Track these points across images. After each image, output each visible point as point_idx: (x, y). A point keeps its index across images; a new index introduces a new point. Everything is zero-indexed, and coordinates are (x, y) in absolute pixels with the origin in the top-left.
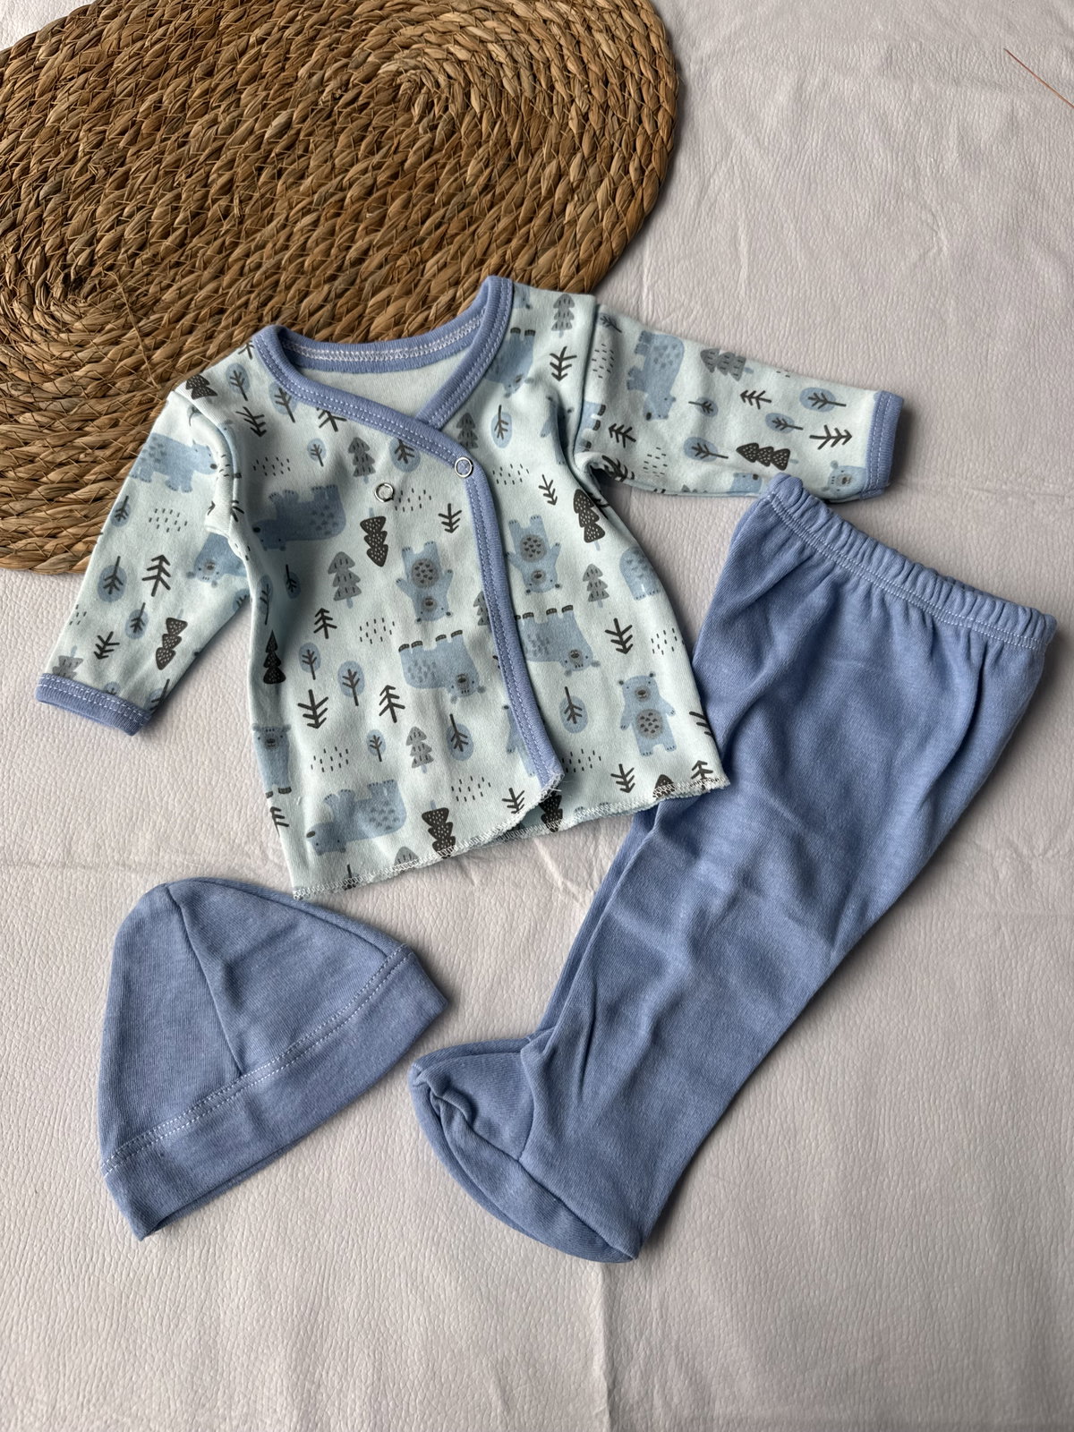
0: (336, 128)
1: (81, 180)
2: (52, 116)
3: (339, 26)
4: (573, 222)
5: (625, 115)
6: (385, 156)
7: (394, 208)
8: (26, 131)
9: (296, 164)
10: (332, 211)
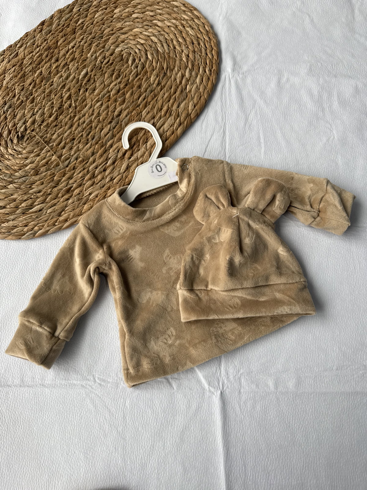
0: (103, 72)
1: (18, 102)
2: (5, 82)
3: (99, 38)
4: (190, 91)
5: (201, 53)
6: (122, 79)
7: (128, 96)
9: (92, 86)
10: (107, 100)
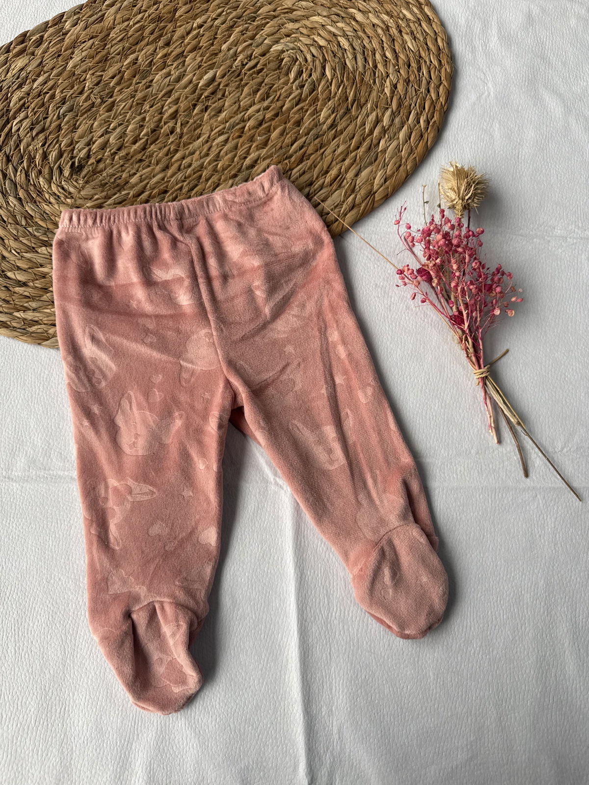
0: (243, 83)
1: (86, 104)
2: (71, 64)
3: (248, 20)
4: (384, 151)
5: (419, 86)
6: (272, 102)
7: (275, 135)
8: (54, 72)
9: (217, 103)
10: (237, 134)
